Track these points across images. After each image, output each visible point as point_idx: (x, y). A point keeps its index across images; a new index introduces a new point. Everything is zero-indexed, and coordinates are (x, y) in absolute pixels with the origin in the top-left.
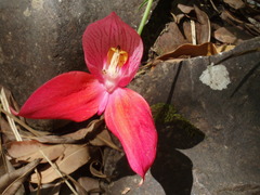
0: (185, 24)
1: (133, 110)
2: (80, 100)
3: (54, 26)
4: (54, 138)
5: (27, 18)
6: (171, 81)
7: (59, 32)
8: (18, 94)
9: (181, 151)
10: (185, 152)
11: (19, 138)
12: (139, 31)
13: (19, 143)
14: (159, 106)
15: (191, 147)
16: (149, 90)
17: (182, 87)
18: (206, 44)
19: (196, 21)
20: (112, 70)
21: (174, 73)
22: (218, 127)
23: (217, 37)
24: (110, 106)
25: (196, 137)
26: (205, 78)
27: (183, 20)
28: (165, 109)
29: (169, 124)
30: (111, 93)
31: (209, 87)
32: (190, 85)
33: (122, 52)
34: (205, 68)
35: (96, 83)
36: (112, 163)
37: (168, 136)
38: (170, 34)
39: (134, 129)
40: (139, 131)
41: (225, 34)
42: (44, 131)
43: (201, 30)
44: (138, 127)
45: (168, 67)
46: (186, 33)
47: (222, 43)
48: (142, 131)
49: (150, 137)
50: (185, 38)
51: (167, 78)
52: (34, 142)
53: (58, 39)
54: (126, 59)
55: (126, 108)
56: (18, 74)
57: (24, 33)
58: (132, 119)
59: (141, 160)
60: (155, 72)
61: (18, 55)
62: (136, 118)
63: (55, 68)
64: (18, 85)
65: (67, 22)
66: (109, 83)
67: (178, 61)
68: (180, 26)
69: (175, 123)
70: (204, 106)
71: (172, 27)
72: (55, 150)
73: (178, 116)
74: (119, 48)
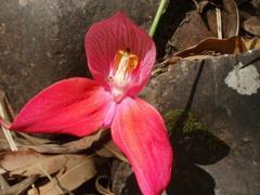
0: (208, 13)
1: (144, 124)
2: (83, 112)
3: (54, 19)
4: (54, 148)
5: (23, 8)
6: (191, 83)
7: (60, 25)
8: (13, 95)
9: (202, 167)
10: (207, 168)
11: (14, 146)
12: (151, 32)
13: (14, 153)
14: (177, 112)
15: (214, 162)
16: (166, 93)
17: (204, 91)
18: (234, 38)
19: (222, 10)
20: (120, 76)
21: (195, 73)
22: (246, 139)
23: (247, 28)
24: (117, 118)
25: (220, 151)
26: (232, 80)
27: (207, 8)
28: (184, 116)
29: (188, 134)
30: (119, 103)
31: (235, 91)
32: (213, 89)
33: (132, 56)
34: (231, 69)
35: (101, 91)
36: (121, 178)
37: (187, 148)
38: (191, 24)
39: (145, 146)
40: (151, 149)
41: (256, 24)
42: (44, 138)
43: (227, 21)
44: (149, 145)
45: (188, 66)
46: (210, 23)
47: (252, 36)
48: (154, 149)
49: (165, 155)
50: (209, 30)
51: (186, 79)
52: (32, 152)
53: (59, 33)
54: (136, 63)
55: (136, 120)
56: (13, 72)
57: (19, 25)
58: (143, 135)
59: (153, 182)
60: (173, 71)
61: (13, 50)
62: (148, 134)
63: (56, 67)
64: (13, 84)
65: (69, 13)
66: (116, 92)
67: (201, 58)
68: (203, 15)
69: (195, 133)
70: (229, 113)
71: (193, 16)
72: (56, 162)
73: (199, 125)
74: (128, 51)
